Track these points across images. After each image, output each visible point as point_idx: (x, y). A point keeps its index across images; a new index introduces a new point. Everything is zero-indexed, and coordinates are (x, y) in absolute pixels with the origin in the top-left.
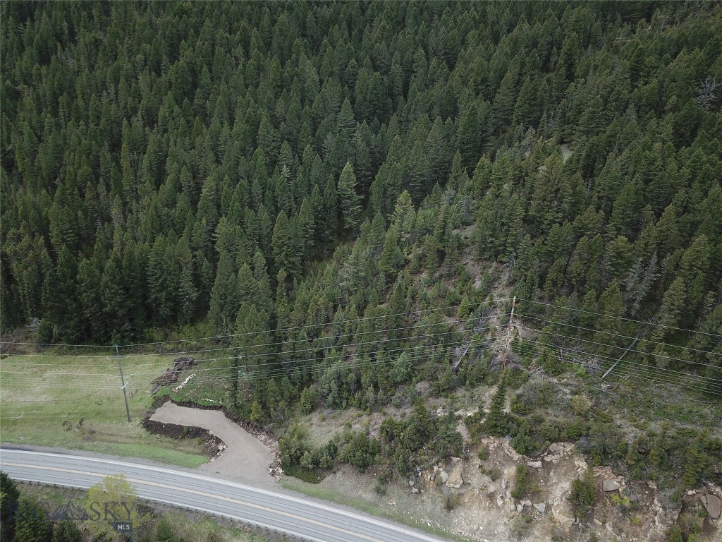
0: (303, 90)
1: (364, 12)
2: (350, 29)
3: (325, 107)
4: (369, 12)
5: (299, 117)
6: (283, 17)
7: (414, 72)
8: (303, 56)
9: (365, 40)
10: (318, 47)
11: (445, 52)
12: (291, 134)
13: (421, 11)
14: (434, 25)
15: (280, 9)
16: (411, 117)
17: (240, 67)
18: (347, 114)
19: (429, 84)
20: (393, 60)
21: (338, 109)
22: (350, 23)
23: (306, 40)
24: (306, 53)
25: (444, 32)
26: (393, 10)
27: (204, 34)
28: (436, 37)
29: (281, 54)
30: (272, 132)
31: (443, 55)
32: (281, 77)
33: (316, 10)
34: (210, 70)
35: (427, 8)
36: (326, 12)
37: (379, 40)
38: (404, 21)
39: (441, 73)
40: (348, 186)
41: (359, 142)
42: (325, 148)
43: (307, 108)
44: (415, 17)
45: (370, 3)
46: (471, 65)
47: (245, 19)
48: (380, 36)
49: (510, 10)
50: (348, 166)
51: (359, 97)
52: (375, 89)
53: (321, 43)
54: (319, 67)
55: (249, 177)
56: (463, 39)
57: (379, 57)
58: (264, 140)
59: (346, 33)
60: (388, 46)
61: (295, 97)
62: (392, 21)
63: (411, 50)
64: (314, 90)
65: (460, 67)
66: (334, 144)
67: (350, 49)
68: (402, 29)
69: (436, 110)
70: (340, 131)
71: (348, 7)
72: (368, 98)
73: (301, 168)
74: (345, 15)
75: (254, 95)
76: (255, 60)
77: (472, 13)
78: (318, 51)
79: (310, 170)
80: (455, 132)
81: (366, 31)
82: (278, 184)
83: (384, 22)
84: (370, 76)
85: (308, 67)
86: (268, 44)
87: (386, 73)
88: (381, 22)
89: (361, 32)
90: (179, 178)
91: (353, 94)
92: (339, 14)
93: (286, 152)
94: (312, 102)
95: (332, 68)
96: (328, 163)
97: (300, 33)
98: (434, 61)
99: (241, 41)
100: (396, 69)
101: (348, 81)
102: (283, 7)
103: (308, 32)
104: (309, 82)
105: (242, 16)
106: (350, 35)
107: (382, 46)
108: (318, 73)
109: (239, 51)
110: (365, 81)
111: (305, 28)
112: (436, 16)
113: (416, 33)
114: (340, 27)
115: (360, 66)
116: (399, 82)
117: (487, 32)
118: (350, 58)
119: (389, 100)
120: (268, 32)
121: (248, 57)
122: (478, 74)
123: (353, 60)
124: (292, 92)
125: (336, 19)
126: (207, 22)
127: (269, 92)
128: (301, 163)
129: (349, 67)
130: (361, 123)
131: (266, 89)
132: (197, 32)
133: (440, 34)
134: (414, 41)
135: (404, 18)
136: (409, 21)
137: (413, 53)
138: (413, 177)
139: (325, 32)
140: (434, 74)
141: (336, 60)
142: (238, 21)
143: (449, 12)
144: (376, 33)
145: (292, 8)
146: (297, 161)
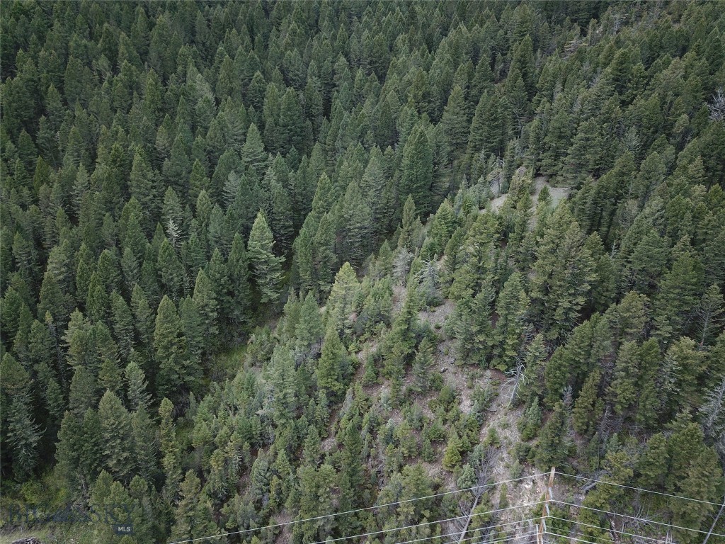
0: (192, 113)
1: (268, 14)
2: (252, 32)
3: (224, 136)
4: (274, 13)
5: (189, 152)
6: (163, 19)
7: (335, 85)
8: (192, 69)
9: (272, 48)
10: (212, 56)
11: (371, 61)
12: (178, 175)
13: (337, 12)
14: (355, 29)
15: (160, 8)
16: (338, 144)
17: (105, 84)
18: (254, 144)
19: (355, 101)
20: (309, 71)
21: (242, 137)
22: (252, 27)
23: (195, 48)
24: (196, 65)
25: (368, 37)
26: (303, 11)
27: (52, 40)
28: (359, 42)
29: (163, 66)
30: (150, 175)
31: (370, 64)
32: (162, 98)
33: (208, 11)
34: (61, 90)
35: (343, 9)
36: (220, 13)
37: (289, 46)
38: (317, 24)
39: (370, 86)
40: (262, 246)
41: (273, 182)
42: (226, 192)
43: (199, 138)
44: (331, 20)
45: (275, 3)
46: (407, 77)
47: (112, 21)
48: (289, 41)
49: (440, 10)
50: (260, 220)
51: (270, 121)
52: (289, 109)
53: (215, 51)
54: (215, 82)
55: (118, 243)
56: (391, 44)
57: (291, 68)
58: (139, 187)
59: (247, 39)
60: (301, 54)
61: (182, 123)
62: (303, 24)
63: (330, 59)
64: (208, 113)
65: (392, 80)
66: (239, 187)
67: (253, 58)
68: (317, 33)
69: (370, 135)
70: (246, 168)
71: (248, 7)
72: (281, 122)
73: (194, 223)
74: (245, 17)
75: (124, 123)
76: (125, 75)
77: (398, 14)
78: (212, 62)
79: (207, 225)
80: (398, 165)
81: (272, 35)
82: (160, 251)
83: (293, 25)
84: (282, 92)
85: (200, 84)
86: (144, 54)
87: (301, 87)
88: (290, 25)
89: (266, 37)
90: (11, 249)
91: (260, 117)
92: (237, 15)
93: (171, 202)
94: (206, 129)
95: (231, 83)
96: (232, 216)
97: (187, 39)
98: (359, 73)
99: (105, 50)
100: (313, 82)
101: (253, 101)
102: (163, 6)
103: (199, 38)
104: (200, 103)
105: (108, 17)
106: (253, 41)
107: (293, 54)
108: (214, 90)
109: (103, 62)
110: (276, 100)
111: (193, 33)
112: (356, 18)
113: (334, 37)
114: (239, 31)
115: (268, 80)
116: (319, 99)
117: (419, 36)
118: (254, 70)
119: (308, 122)
120: (144, 37)
121: (115, 70)
122: (417, 88)
123: (258, 73)
124: (178, 118)
125: (234, 21)
126: (57, 25)
127: (145, 118)
128: (194, 216)
129: (253, 82)
130: (274, 155)
131: (141, 115)
132: (42, 38)
133: (363, 39)
134: (333, 47)
135: (317, 21)
136: (325, 24)
137: (333, 62)
138: (349, 230)
139: (221, 38)
140: (361, 87)
141: (236, 73)
142: (101, 23)
143: (370, 12)
144: (285, 39)
145: (175, 8)
146: (188, 214)
